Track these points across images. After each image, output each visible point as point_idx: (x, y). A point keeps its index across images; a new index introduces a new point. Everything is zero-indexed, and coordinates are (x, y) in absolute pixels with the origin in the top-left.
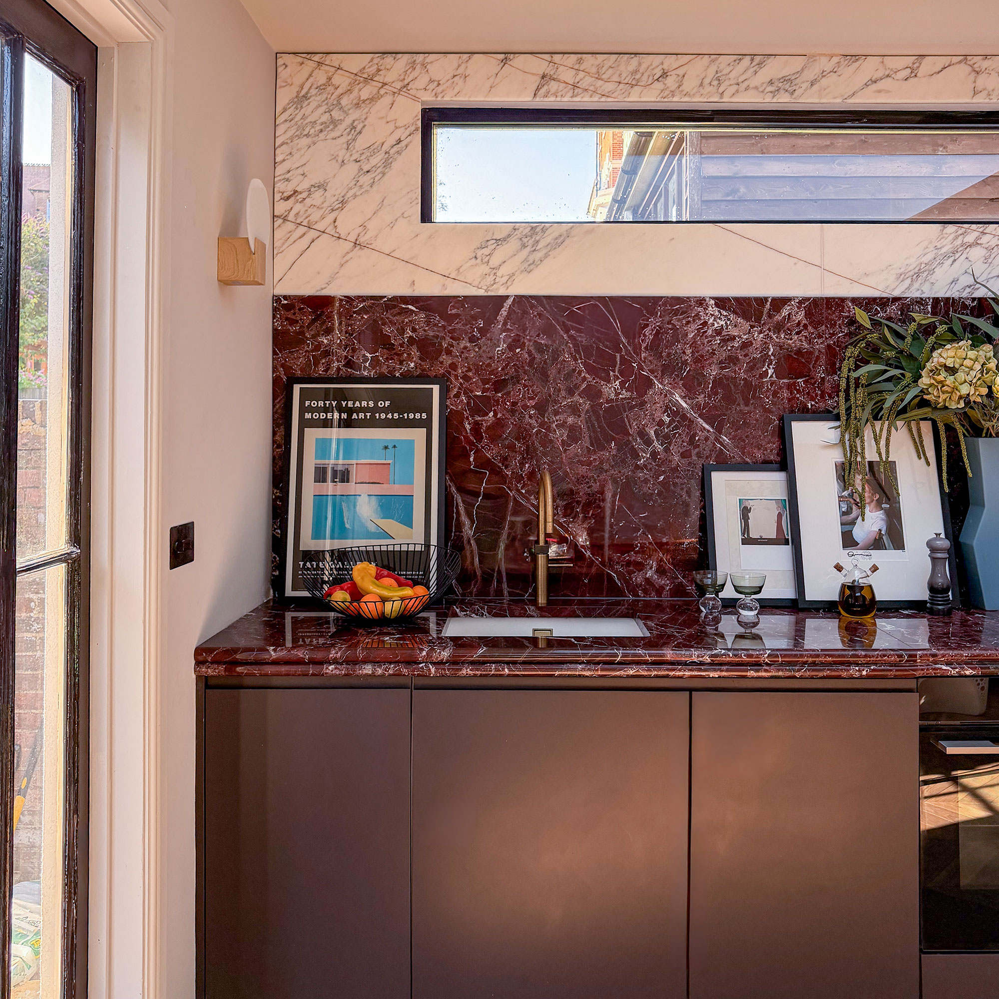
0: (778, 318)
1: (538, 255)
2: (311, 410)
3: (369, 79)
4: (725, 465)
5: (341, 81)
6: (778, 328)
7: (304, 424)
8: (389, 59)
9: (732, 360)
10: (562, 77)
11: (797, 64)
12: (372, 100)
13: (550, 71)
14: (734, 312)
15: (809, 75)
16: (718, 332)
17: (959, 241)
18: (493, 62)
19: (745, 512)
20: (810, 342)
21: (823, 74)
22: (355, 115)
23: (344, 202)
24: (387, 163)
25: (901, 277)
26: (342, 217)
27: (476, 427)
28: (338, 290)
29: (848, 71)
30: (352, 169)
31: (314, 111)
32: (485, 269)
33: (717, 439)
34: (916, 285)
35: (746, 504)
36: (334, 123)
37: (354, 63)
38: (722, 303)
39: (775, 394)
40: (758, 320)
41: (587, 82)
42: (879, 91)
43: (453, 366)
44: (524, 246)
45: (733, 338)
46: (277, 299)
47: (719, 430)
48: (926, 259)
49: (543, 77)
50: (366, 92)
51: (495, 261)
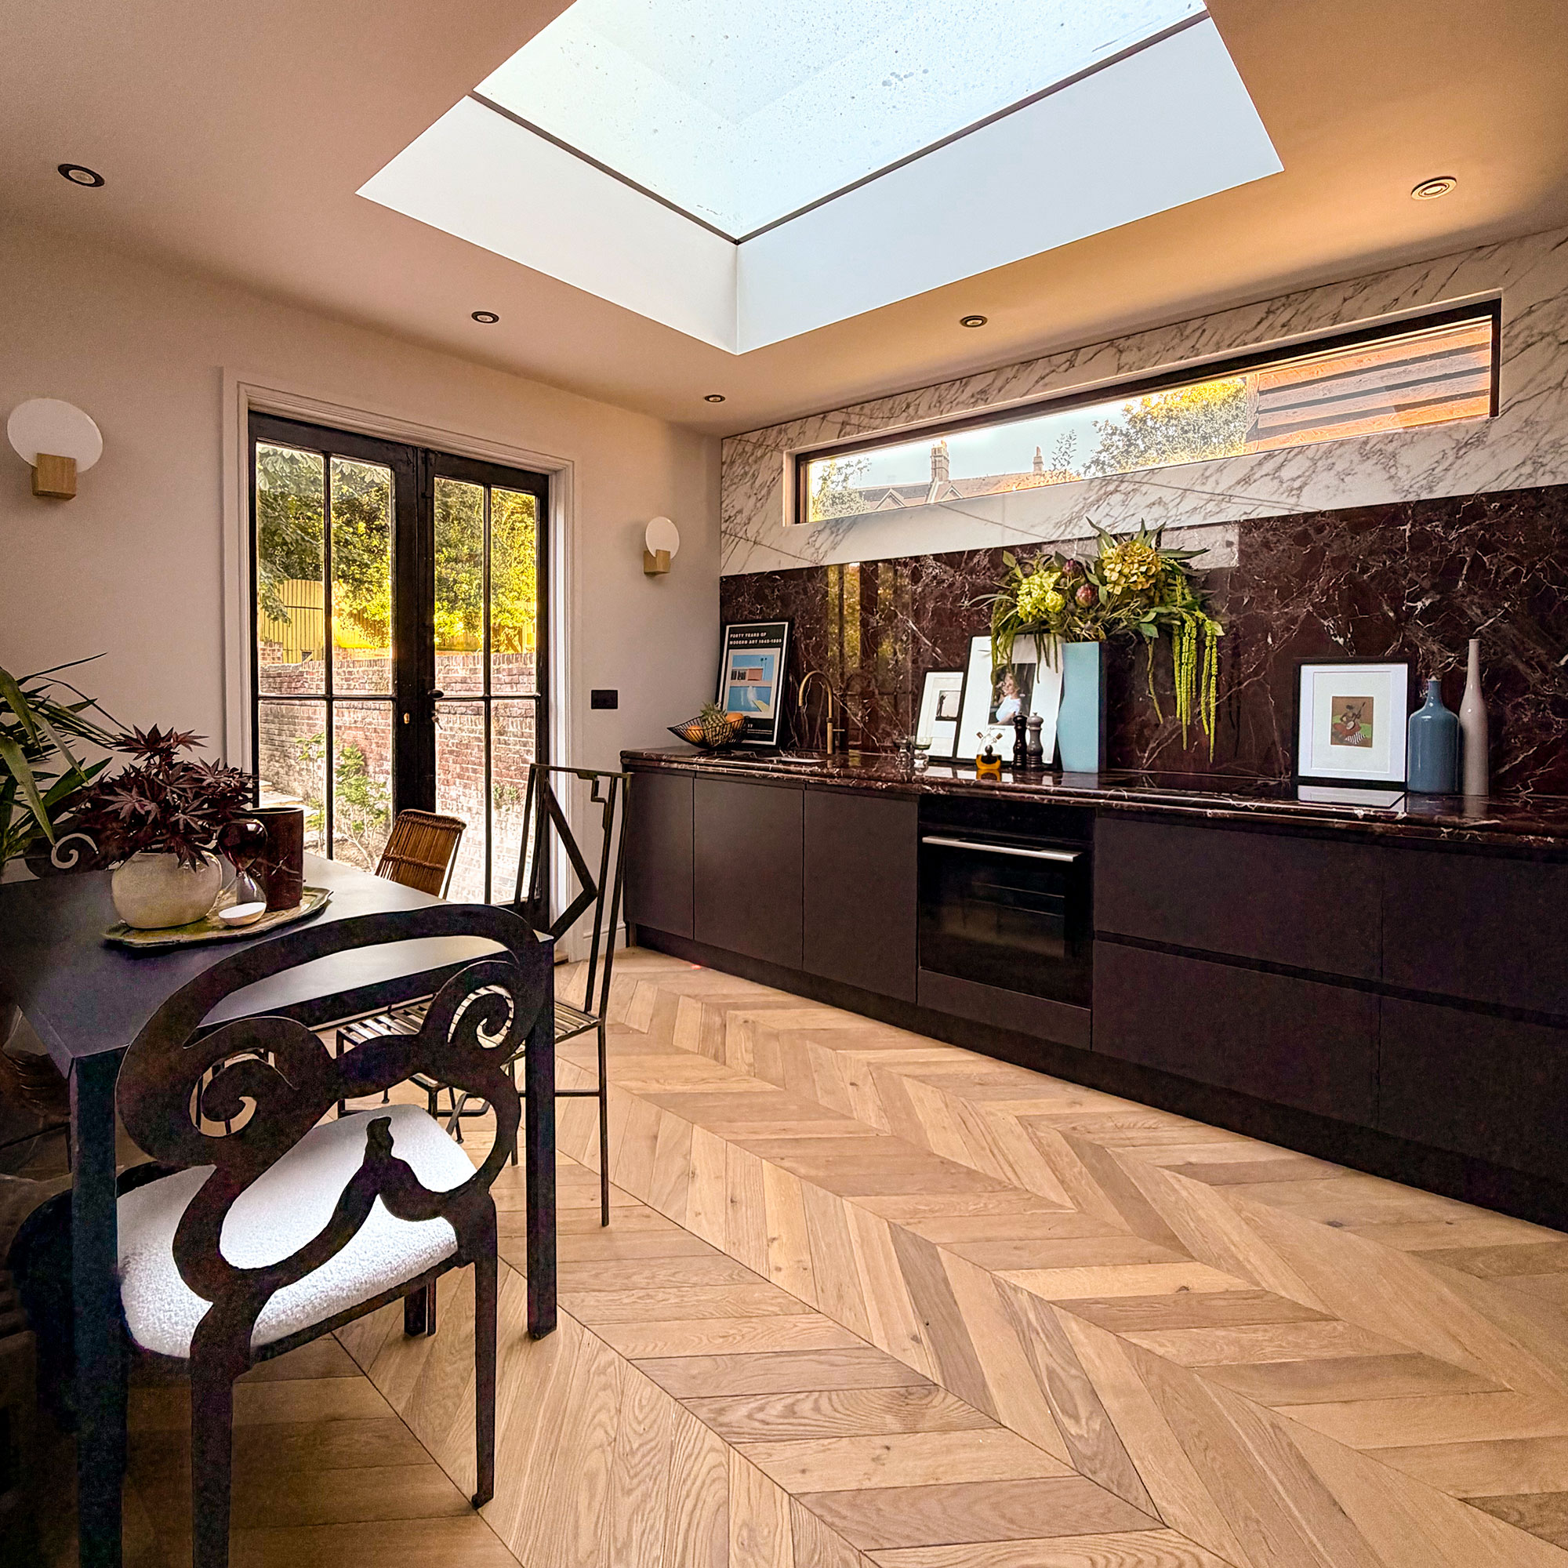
0: (972, 564)
1: (840, 537)
2: (733, 639)
3: (760, 446)
4: (937, 668)
5: (749, 448)
6: (972, 572)
7: (730, 647)
8: (770, 430)
9: (943, 596)
10: (852, 422)
11: (990, 377)
12: (762, 457)
13: (846, 419)
14: (945, 563)
15: (998, 383)
16: (935, 577)
17: (1102, 491)
18: (818, 419)
19: (942, 698)
20: (992, 580)
21: (1007, 381)
22: (755, 467)
23: (750, 519)
24: (769, 492)
25: (1057, 525)
26: (749, 527)
27: (807, 646)
28: (745, 572)
29: (1023, 375)
30: (753, 499)
31: (738, 470)
32: (813, 550)
33: (934, 651)
34: (1069, 530)
35: (944, 694)
36: (746, 473)
37: (754, 437)
38: (937, 557)
39: (969, 617)
40: (959, 567)
41: (865, 421)
42: (1046, 385)
43: (797, 610)
44: (832, 533)
45: (944, 581)
46: (721, 578)
47: (935, 644)
48: (1076, 509)
49: (843, 423)
50: (759, 453)
51: (817, 546)
